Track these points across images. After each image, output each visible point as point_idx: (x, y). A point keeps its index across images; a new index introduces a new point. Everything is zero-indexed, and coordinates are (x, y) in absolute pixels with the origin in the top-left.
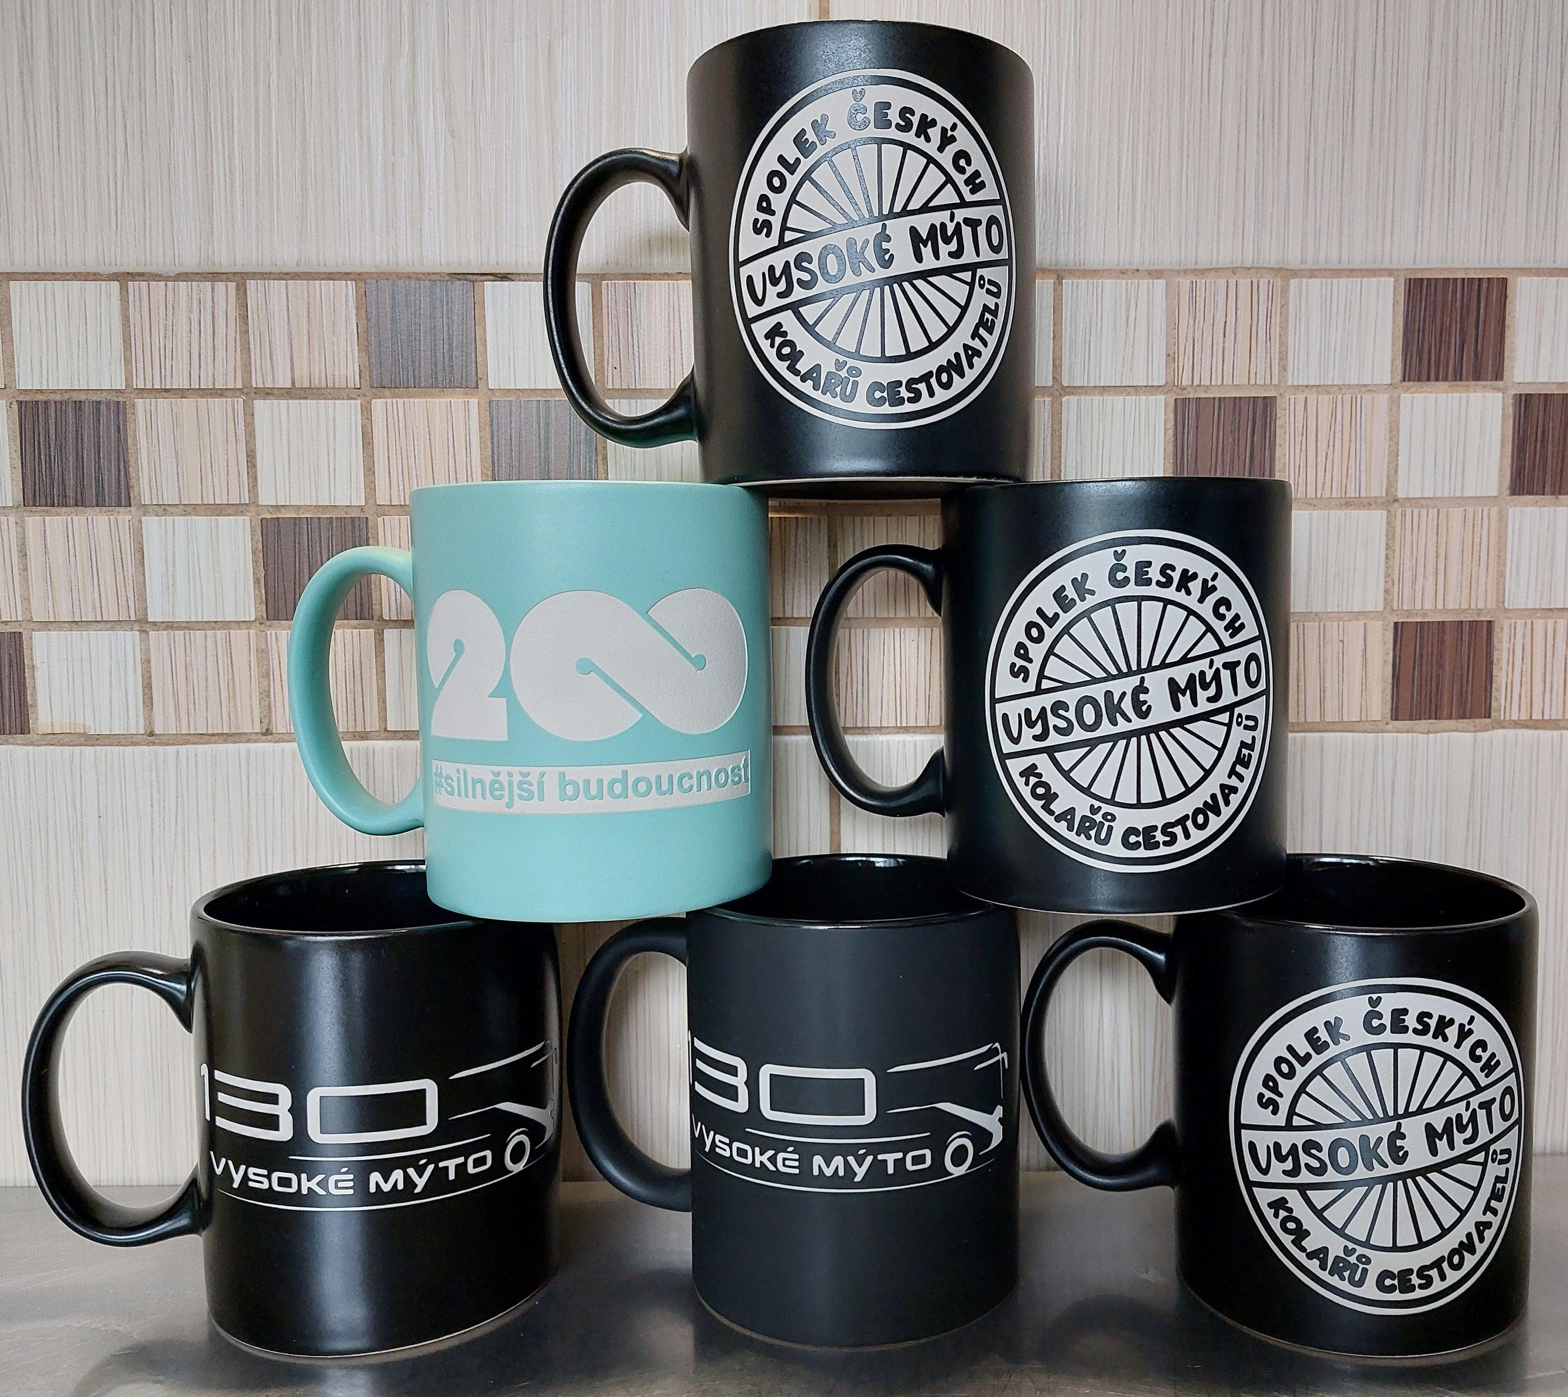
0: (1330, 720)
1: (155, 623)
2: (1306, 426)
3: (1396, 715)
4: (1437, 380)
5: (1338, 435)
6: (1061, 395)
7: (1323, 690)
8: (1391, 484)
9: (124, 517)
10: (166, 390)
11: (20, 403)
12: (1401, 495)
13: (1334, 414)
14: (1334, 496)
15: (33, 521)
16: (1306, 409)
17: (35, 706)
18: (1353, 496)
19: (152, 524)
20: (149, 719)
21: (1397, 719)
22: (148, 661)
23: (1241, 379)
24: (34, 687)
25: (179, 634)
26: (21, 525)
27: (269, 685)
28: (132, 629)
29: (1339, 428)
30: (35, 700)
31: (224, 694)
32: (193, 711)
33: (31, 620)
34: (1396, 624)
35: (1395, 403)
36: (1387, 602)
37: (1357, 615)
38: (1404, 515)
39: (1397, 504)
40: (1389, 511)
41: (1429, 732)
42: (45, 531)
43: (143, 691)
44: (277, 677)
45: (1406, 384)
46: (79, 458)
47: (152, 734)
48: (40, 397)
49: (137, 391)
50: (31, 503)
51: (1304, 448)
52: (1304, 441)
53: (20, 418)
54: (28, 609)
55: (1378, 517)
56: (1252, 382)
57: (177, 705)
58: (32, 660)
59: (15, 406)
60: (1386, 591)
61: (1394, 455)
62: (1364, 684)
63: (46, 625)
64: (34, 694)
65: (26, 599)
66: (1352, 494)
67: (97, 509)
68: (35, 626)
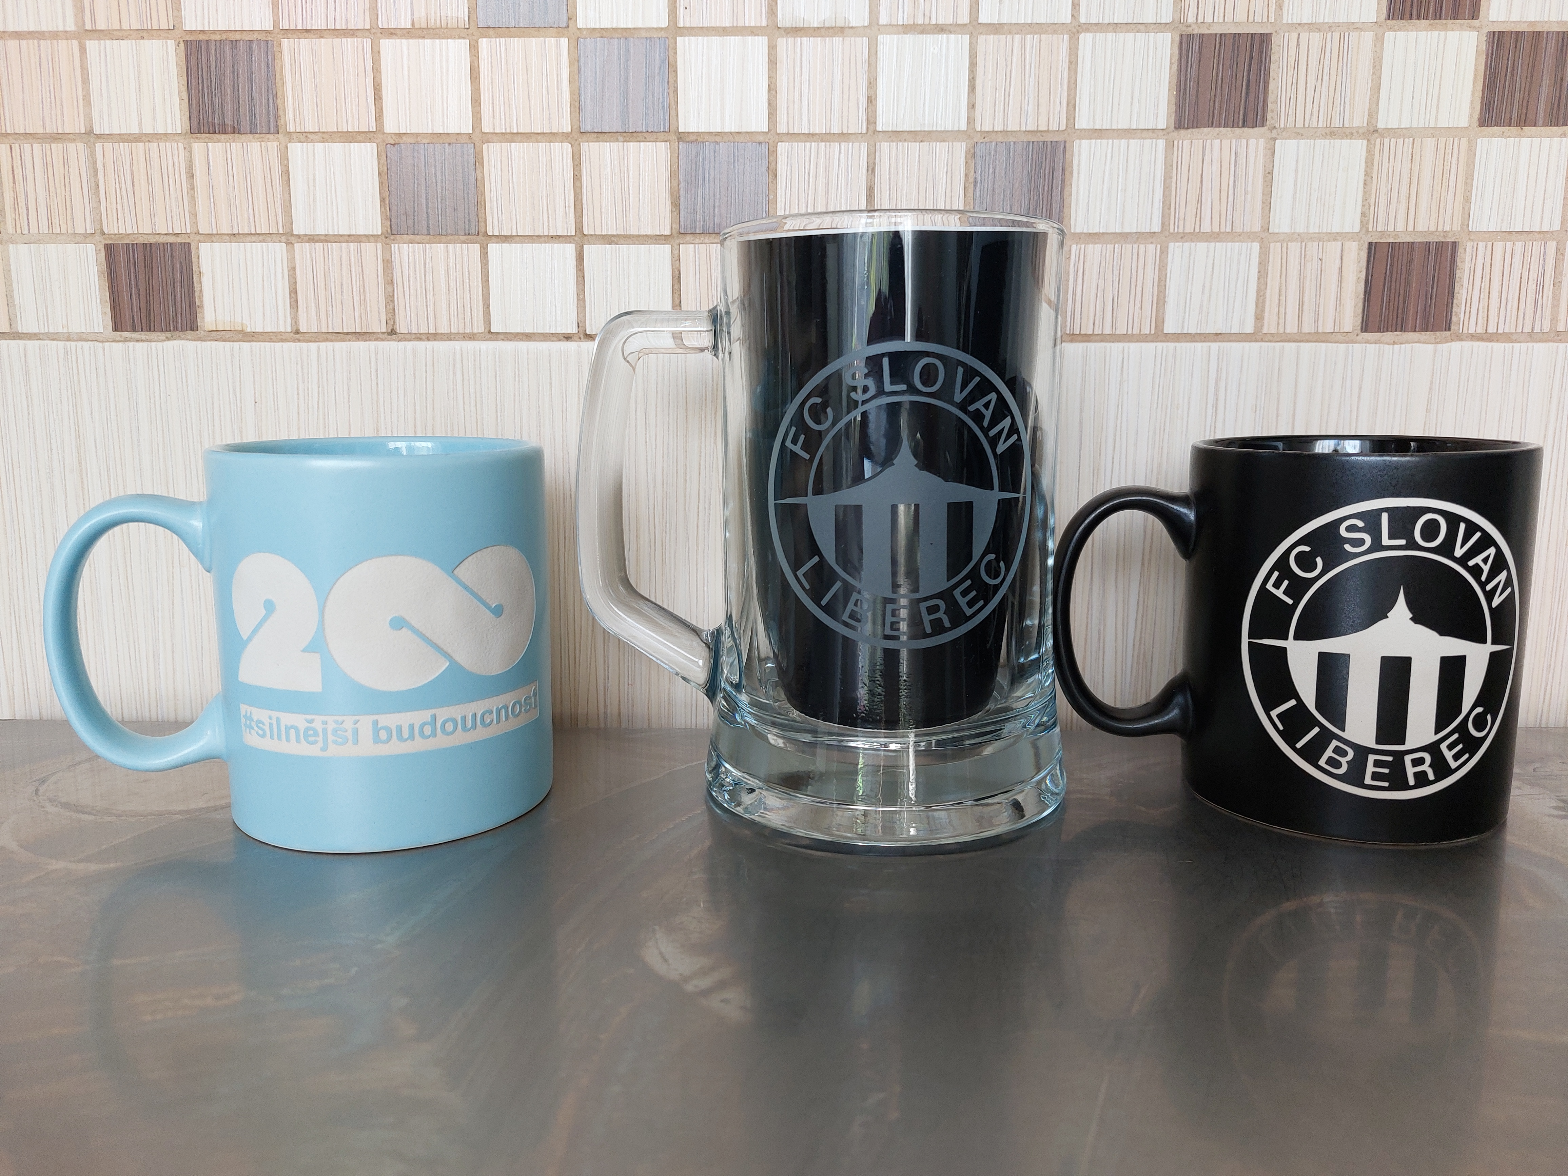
0: (1306, 331)
1: (299, 236)
2: (1297, 61)
3: (1366, 326)
4: (1418, 18)
5: (1326, 70)
6: (1078, 32)
7: (1301, 304)
8: (1373, 114)
9: (272, 145)
10: (307, 31)
11: (186, 42)
12: (1381, 125)
13: (1323, 50)
14: (1320, 125)
15: (198, 147)
16: (1298, 45)
17: (201, 307)
18: (1337, 126)
19: (296, 150)
20: (295, 319)
21: (1366, 331)
22: (294, 269)
23: (1241, 17)
24: (201, 291)
25: (319, 246)
26: (189, 150)
27: (393, 291)
28: (280, 242)
29: (1327, 62)
30: (202, 302)
31: (356, 298)
32: (331, 313)
33: (197, 233)
34: (1370, 244)
35: (1379, 41)
36: (1364, 224)
37: (1335, 236)
38: (1382, 144)
39: (1376, 135)
40: (1368, 140)
41: (1394, 343)
42: (208, 155)
43: (290, 294)
44: (400, 284)
45: (1390, 22)
46: (235, 89)
47: (297, 332)
48: (203, 37)
49: (283, 32)
50: (196, 131)
51: (1295, 81)
52: (1295, 75)
53: (187, 56)
54: (195, 223)
55: (1359, 146)
56: (1251, 19)
57: (318, 307)
58: (199, 267)
59: (182, 45)
60: (1363, 214)
61: (1376, 88)
62: (1339, 299)
63: (211, 237)
64: (201, 297)
65: (194, 215)
66: (1336, 123)
67: (251, 136)
68: (201, 238)
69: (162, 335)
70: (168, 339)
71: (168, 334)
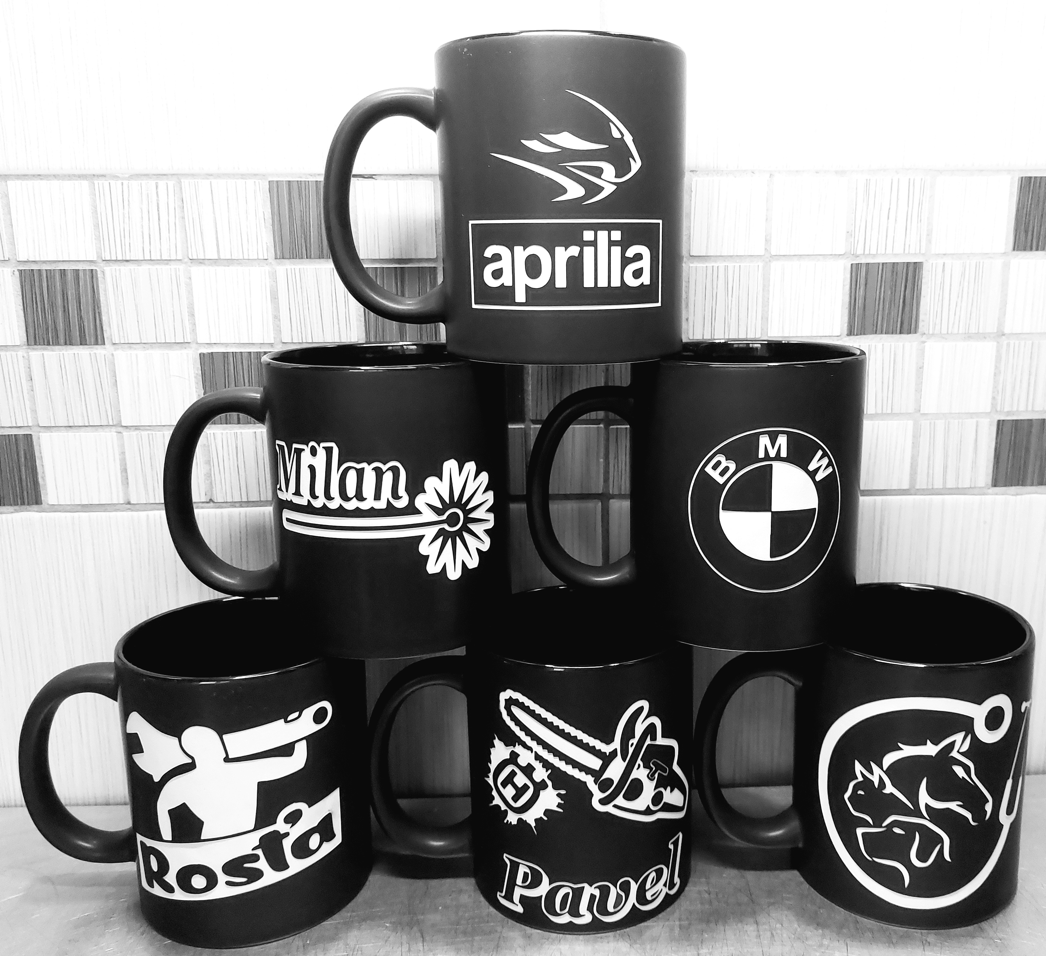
0: (950, 487)
1: (126, 427)
2: (943, 283)
3: (995, 483)
4: (1037, 250)
5: (966, 289)
6: (770, 261)
7: (945, 468)
8: (1001, 324)
9: (99, 351)
10: (127, 261)
11: (20, 271)
12: (1007, 331)
13: (963, 274)
14: (960, 332)
15: (35, 356)
16: (943, 270)
17: (44, 485)
18: (974, 332)
19: (121, 356)
20: (126, 493)
21: (995, 486)
22: (123, 453)
23: (899, 249)
24: (43, 473)
25: (145, 433)
26: (27, 358)
27: (210, 469)
28: (111, 431)
29: (966, 284)
30: (45, 482)
32: (157, 488)
33: (38, 426)
34: (999, 421)
35: (1006, 266)
36: (994, 405)
37: (971, 415)
38: (1008, 345)
39: (1004, 337)
40: (998, 342)
41: (1017, 495)
42: (44, 362)
43: (121, 474)
44: (216, 464)
45: (1015, 252)
46: (66, 310)
47: (129, 503)
48: (35, 267)
49: (104, 262)
50: (33, 344)
51: (941, 298)
52: (941, 294)
53: (21, 282)
54: (36, 419)
55: (989, 347)
56: (907, 252)
57: (146, 484)
58: (41, 453)
59: (17, 273)
60: (994, 398)
61: (1004, 304)
62: (974, 462)
63: (49, 429)
64: (43, 478)
65: (34, 411)
66: (973, 330)
67: (81, 347)
68: (42, 430)
69: (11, 509)
70: (16, 511)
71: (16, 507)
